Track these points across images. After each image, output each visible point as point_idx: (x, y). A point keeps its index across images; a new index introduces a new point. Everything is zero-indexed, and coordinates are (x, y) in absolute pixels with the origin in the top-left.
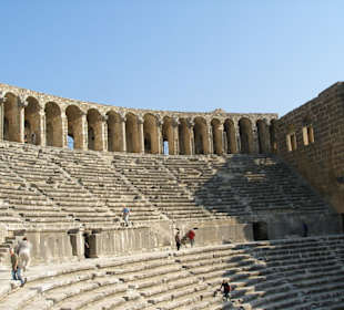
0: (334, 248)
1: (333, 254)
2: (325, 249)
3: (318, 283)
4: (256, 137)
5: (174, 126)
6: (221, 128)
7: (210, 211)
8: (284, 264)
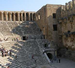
0: (39, 42)
1: (38, 44)
2: (37, 42)
3: (32, 50)
4: (30, 17)
5: (11, 14)
6: (22, 15)
7: (14, 34)
8: (26, 45)
